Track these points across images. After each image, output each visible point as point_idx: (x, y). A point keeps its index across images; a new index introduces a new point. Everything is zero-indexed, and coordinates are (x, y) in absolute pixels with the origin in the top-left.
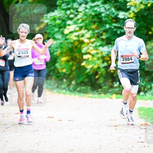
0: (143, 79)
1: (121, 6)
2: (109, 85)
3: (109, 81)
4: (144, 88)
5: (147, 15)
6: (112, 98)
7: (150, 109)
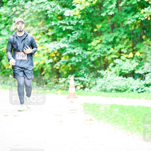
0: (88, 75)
1: (66, 3)
2: (55, 81)
3: (54, 77)
4: (89, 84)
5: (93, 12)
6: (57, 94)
7: (95, 104)
